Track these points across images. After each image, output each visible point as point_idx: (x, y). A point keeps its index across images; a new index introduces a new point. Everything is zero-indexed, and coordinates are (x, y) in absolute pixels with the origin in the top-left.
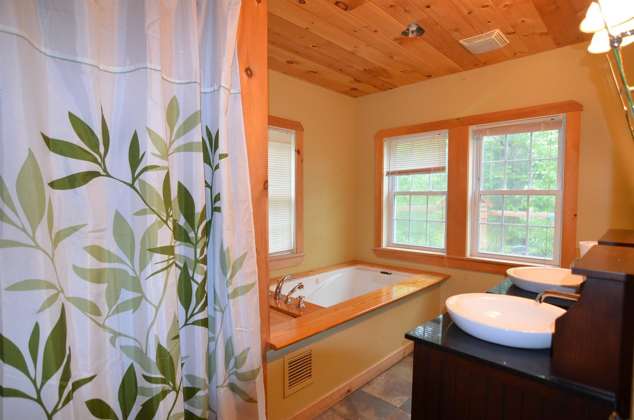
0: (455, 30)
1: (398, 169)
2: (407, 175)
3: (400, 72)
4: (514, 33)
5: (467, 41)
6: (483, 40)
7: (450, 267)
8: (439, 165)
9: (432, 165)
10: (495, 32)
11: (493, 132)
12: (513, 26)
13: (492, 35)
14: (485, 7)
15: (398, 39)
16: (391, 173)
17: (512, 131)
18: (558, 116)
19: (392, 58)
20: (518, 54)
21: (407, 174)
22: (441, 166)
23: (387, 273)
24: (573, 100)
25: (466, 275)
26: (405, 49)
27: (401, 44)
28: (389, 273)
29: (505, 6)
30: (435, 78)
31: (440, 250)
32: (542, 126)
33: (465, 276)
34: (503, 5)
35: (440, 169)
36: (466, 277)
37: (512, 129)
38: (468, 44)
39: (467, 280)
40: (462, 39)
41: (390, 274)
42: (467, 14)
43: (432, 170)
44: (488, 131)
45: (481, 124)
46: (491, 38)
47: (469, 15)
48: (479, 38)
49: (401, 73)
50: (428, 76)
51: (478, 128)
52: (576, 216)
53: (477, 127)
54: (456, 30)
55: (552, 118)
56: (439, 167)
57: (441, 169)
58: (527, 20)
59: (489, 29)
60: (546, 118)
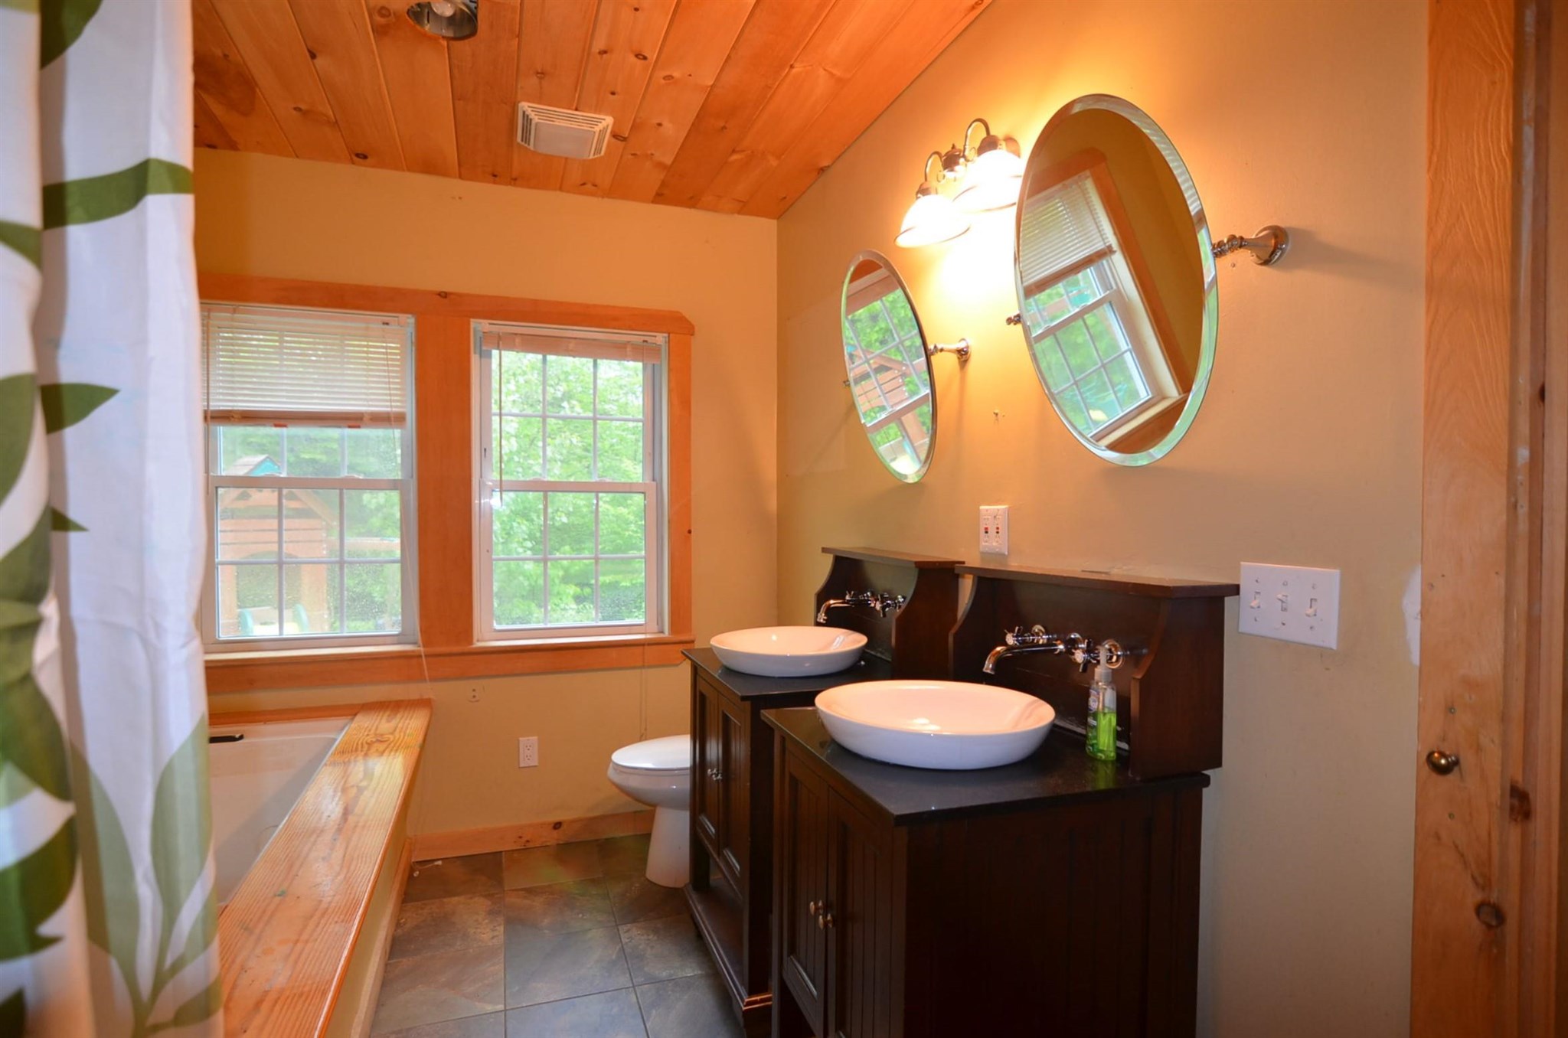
0: (540, 71)
1: (240, 404)
2: (276, 426)
3: (295, 109)
4: (625, 139)
5: (539, 112)
6: (574, 126)
7: (434, 679)
8: (387, 406)
9: (364, 406)
10: (604, 119)
11: (530, 344)
12: (635, 127)
13: (597, 125)
14: (639, 58)
15: (390, 15)
16: (214, 415)
17: (572, 351)
18: (655, 336)
19: (313, 56)
20: (589, 186)
21: (277, 422)
22: (394, 409)
23: (231, 739)
24: (678, 312)
25: (474, 690)
26: (376, 52)
27: (380, 31)
28: (237, 736)
29: (666, 76)
30: (373, 166)
31: (389, 640)
32: (628, 349)
33: (473, 694)
34: (668, 73)
35: (393, 419)
36: (474, 697)
37: (571, 346)
38: (539, 119)
39: (477, 701)
40: (529, 102)
41: (241, 737)
42: (598, 51)
43: (365, 419)
44: (518, 340)
45: (501, 320)
46: (590, 129)
47: (599, 57)
48: (568, 118)
49: (294, 112)
50: (357, 155)
51: (495, 329)
52: (690, 532)
53: (490, 324)
54: (541, 74)
55: (646, 338)
56: (388, 413)
57: (397, 419)
58: (667, 124)
59: (598, 109)
60: (635, 337)
